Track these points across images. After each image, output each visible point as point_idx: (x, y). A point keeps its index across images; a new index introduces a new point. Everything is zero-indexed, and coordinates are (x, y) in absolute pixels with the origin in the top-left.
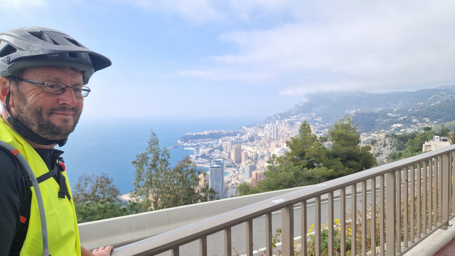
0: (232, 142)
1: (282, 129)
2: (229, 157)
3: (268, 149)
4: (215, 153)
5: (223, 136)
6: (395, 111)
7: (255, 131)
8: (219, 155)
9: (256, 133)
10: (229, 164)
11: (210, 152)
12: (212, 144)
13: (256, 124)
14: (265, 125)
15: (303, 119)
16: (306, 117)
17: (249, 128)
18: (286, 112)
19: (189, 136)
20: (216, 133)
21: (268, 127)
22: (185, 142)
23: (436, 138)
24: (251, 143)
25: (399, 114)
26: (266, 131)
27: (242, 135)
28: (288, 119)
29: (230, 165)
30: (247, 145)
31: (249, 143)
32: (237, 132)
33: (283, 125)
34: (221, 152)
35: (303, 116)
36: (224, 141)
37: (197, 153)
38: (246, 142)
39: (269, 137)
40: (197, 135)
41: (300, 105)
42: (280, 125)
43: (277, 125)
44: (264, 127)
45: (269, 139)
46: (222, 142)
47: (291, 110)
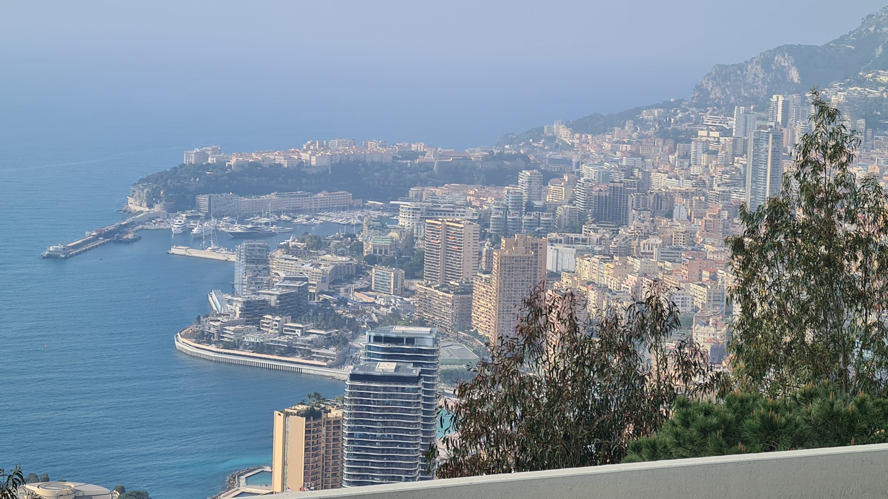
0: (483, 220)
2: (464, 318)
3: (714, 278)
4: (368, 289)
5: (424, 183)
7: (633, 154)
8: (396, 302)
9: (636, 171)
10: (460, 363)
11: (340, 278)
13: (639, 110)
14: (699, 121)
17: (594, 133)
18: (842, 40)
19: (199, 169)
20: (376, 159)
21: (717, 134)
22: (173, 210)
24: (604, 232)
26: (704, 157)
27: (547, 177)
28: (850, 85)
30: (581, 246)
31: (593, 233)
32: (511, 157)
34: (406, 282)
36: (431, 213)
37: (256, 283)
39: (725, 196)
40: (255, 165)
43: (779, 120)
44: (689, 137)
45: (725, 214)
46: (418, 216)
47: (872, 29)
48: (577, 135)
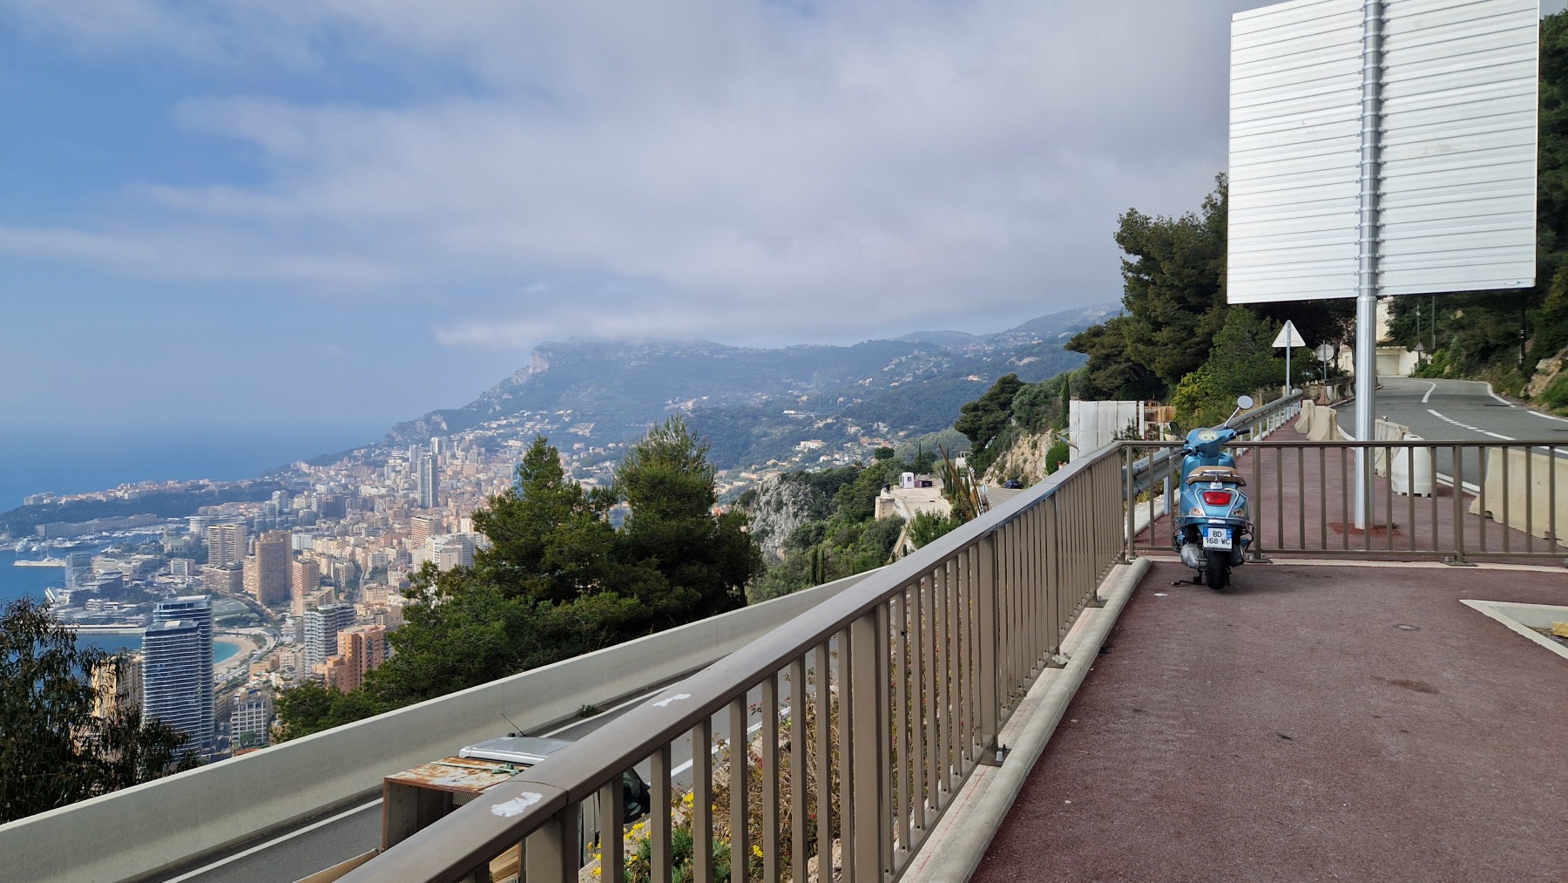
0: (251, 523)
1: (454, 468)
2: (237, 584)
3: (400, 543)
4: (169, 574)
5: (209, 504)
6: (804, 402)
7: (348, 476)
8: (189, 580)
9: (350, 486)
10: (236, 613)
11: (147, 568)
12: (155, 539)
13: (352, 451)
14: (389, 455)
15: (529, 429)
16: (541, 421)
17: (323, 466)
18: (470, 406)
19: (36, 508)
20: (174, 491)
21: (400, 461)
22: (16, 537)
23: (906, 480)
24: (330, 523)
25: (813, 410)
26: (393, 474)
27: (292, 494)
28: (476, 430)
29: (239, 615)
30: (315, 533)
31: (322, 524)
32: (268, 484)
33: (459, 453)
34: (196, 567)
35: (529, 419)
36: (213, 522)
37: (82, 580)
38: (311, 520)
39: (406, 496)
40: (81, 502)
41: (518, 381)
42: (448, 454)
43: (437, 452)
44: (383, 463)
45: (406, 506)
46: (204, 525)
47: (486, 399)
48: (313, 467)
